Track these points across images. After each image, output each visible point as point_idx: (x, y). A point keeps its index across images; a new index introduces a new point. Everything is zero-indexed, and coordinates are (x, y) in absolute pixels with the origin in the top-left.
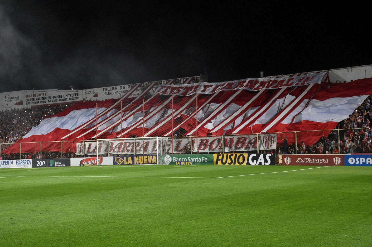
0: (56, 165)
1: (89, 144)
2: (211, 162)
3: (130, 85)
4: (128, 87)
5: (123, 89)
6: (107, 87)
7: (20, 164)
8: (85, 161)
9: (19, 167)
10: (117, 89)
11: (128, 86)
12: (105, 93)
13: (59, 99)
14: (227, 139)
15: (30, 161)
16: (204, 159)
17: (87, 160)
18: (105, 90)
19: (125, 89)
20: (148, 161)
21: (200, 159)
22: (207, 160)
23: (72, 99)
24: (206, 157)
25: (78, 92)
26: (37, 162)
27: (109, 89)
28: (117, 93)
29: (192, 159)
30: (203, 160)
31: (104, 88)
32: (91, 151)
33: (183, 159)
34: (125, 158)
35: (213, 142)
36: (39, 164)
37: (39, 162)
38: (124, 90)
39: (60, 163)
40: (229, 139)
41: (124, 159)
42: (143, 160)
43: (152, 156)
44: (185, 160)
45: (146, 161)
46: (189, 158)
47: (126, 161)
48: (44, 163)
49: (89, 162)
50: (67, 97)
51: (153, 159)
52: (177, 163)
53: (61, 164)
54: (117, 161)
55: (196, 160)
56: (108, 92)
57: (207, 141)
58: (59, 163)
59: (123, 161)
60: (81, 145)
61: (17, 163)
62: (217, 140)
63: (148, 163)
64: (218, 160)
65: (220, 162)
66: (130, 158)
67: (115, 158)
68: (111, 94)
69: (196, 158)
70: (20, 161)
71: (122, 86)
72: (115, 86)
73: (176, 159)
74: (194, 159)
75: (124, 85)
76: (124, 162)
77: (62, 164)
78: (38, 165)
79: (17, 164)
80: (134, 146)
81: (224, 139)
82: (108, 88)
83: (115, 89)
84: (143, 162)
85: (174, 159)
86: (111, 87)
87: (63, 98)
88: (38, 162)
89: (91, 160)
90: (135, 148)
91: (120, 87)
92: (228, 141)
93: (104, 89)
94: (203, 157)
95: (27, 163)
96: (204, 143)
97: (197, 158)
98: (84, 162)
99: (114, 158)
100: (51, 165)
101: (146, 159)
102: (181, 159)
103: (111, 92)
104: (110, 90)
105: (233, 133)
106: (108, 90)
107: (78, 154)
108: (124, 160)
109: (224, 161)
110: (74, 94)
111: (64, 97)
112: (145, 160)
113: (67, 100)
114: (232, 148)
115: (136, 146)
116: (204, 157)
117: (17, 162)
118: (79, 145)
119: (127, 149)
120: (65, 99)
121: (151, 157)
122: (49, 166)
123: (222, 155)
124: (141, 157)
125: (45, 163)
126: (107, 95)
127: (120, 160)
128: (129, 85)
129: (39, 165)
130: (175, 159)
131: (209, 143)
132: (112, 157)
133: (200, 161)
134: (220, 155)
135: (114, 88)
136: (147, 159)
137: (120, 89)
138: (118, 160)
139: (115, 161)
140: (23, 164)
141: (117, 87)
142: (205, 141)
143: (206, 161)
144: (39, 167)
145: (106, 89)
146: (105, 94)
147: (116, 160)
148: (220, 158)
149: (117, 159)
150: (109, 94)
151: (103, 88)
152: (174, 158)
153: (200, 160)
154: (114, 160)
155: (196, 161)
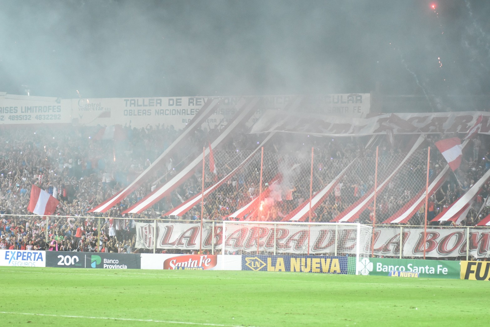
0: (105, 266)
1: (167, 227)
2: (454, 274)
3: (195, 99)
4: (190, 103)
5: (177, 105)
6: (136, 99)
7: (15, 259)
8: (175, 261)
9: (11, 265)
10: (161, 105)
11: (189, 99)
12: (130, 110)
13: (9, 114)
14: (476, 235)
15: (41, 254)
16: (441, 269)
17: (178, 260)
18: (131, 104)
19: (180, 105)
20: (321, 268)
21: (432, 269)
22: (447, 271)
23: (43, 117)
24: (445, 266)
25: (59, 103)
26: (59, 257)
27: (140, 103)
28: (161, 113)
29: (416, 268)
30: (440, 271)
31: (128, 100)
32: (171, 241)
33: (398, 267)
34: (269, 260)
35: (447, 238)
36: (63, 262)
37: (64, 257)
38: (179, 108)
39: (115, 262)
40: (480, 234)
41: (266, 261)
42: (310, 265)
43: (330, 259)
44: (402, 269)
45: (317, 268)
46: (410, 266)
47: (272, 265)
48: (75, 259)
49: (186, 263)
50: (29, 111)
51: (333, 265)
52: (394, 274)
53: (117, 264)
54: (250, 264)
55: (425, 269)
56: (138, 110)
57: (435, 235)
58: (113, 262)
59: (265, 264)
60: (148, 228)
61: (7, 257)
62: (457, 235)
63: (321, 271)
64: (469, 271)
65: (472, 276)
66: (280, 260)
67: (247, 259)
68: (145, 113)
69: (424, 267)
70: (15, 252)
71: (175, 98)
72: (156, 98)
73: (382, 267)
74: (420, 268)
75: (178, 98)
76: (266, 267)
77: (119, 264)
78: (60, 263)
79: (8, 259)
80: (275, 238)
81: (470, 233)
82: (138, 100)
83: (155, 104)
84: (311, 269)
85: (378, 267)
86: (147, 100)
87: (19, 113)
88: (61, 258)
89: (190, 260)
90: (277, 241)
91: (170, 100)
92: (478, 237)
93: (129, 102)
94: (439, 266)
95: (32, 257)
96: (428, 239)
97: (427, 266)
98: (173, 262)
99: (243, 258)
100: (93, 265)
101: (316, 263)
102: (393, 267)
103: (145, 110)
104: (144, 105)
105: (487, 224)
106: (138, 105)
107: (139, 245)
108: (267, 263)
109: (482, 275)
110: (49, 107)
111: (22, 112)
112: (314, 266)
113: (29, 119)
114: (486, 251)
115: (279, 236)
116: (441, 266)
117: (8, 254)
118: (142, 227)
119: (256, 242)
120: (25, 117)
121: (328, 260)
122: (89, 266)
123: (478, 263)
124: (306, 260)
125: (78, 260)
126: (134, 115)
127: (257, 262)
128: (193, 99)
129: (63, 264)
130: (380, 267)
131: (438, 240)
132: (240, 257)
133: (433, 272)
134: (475, 264)
135: (153, 103)
136: (319, 265)
137: (170, 105)
138: (253, 262)
139: (247, 264)
140: (23, 259)
141: (161, 100)
142: (430, 236)
143: (445, 272)
144: (65, 266)
145: (133, 102)
146: (130, 113)
147: (249, 262)
148: (474, 268)
149: (250, 260)
150: (138, 115)
151: (125, 100)
152: (378, 264)
153: (434, 270)
154: (244, 262)
155: (423, 272)
